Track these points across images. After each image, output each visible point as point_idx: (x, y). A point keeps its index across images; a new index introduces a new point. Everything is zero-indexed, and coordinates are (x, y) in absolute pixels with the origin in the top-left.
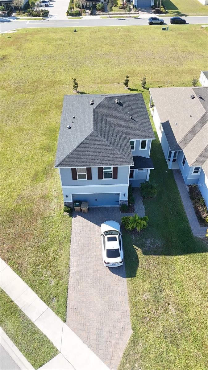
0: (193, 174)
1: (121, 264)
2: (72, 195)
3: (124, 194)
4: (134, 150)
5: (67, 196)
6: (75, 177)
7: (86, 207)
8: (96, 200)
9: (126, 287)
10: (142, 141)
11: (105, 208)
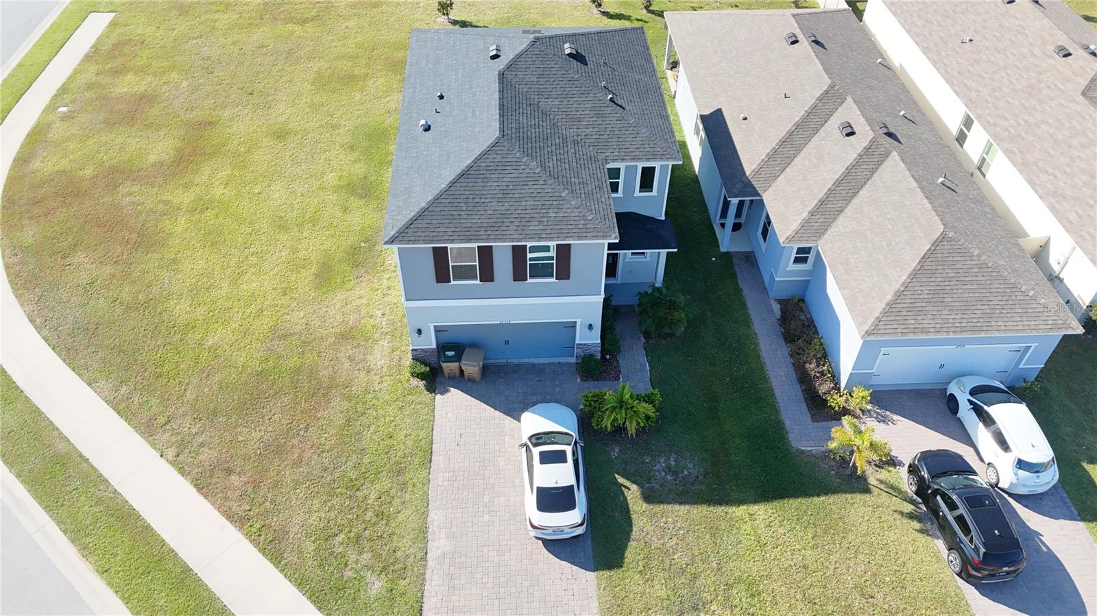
0: (792, 267)
1: (580, 531)
2: (435, 327)
3: (590, 325)
4: (620, 194)
5: (419, 332)
6: (442, 274)
7: (475, 364)
8: (507, 342)
9: (595, 598)
10: (643, 168)
11: (533, 365)
